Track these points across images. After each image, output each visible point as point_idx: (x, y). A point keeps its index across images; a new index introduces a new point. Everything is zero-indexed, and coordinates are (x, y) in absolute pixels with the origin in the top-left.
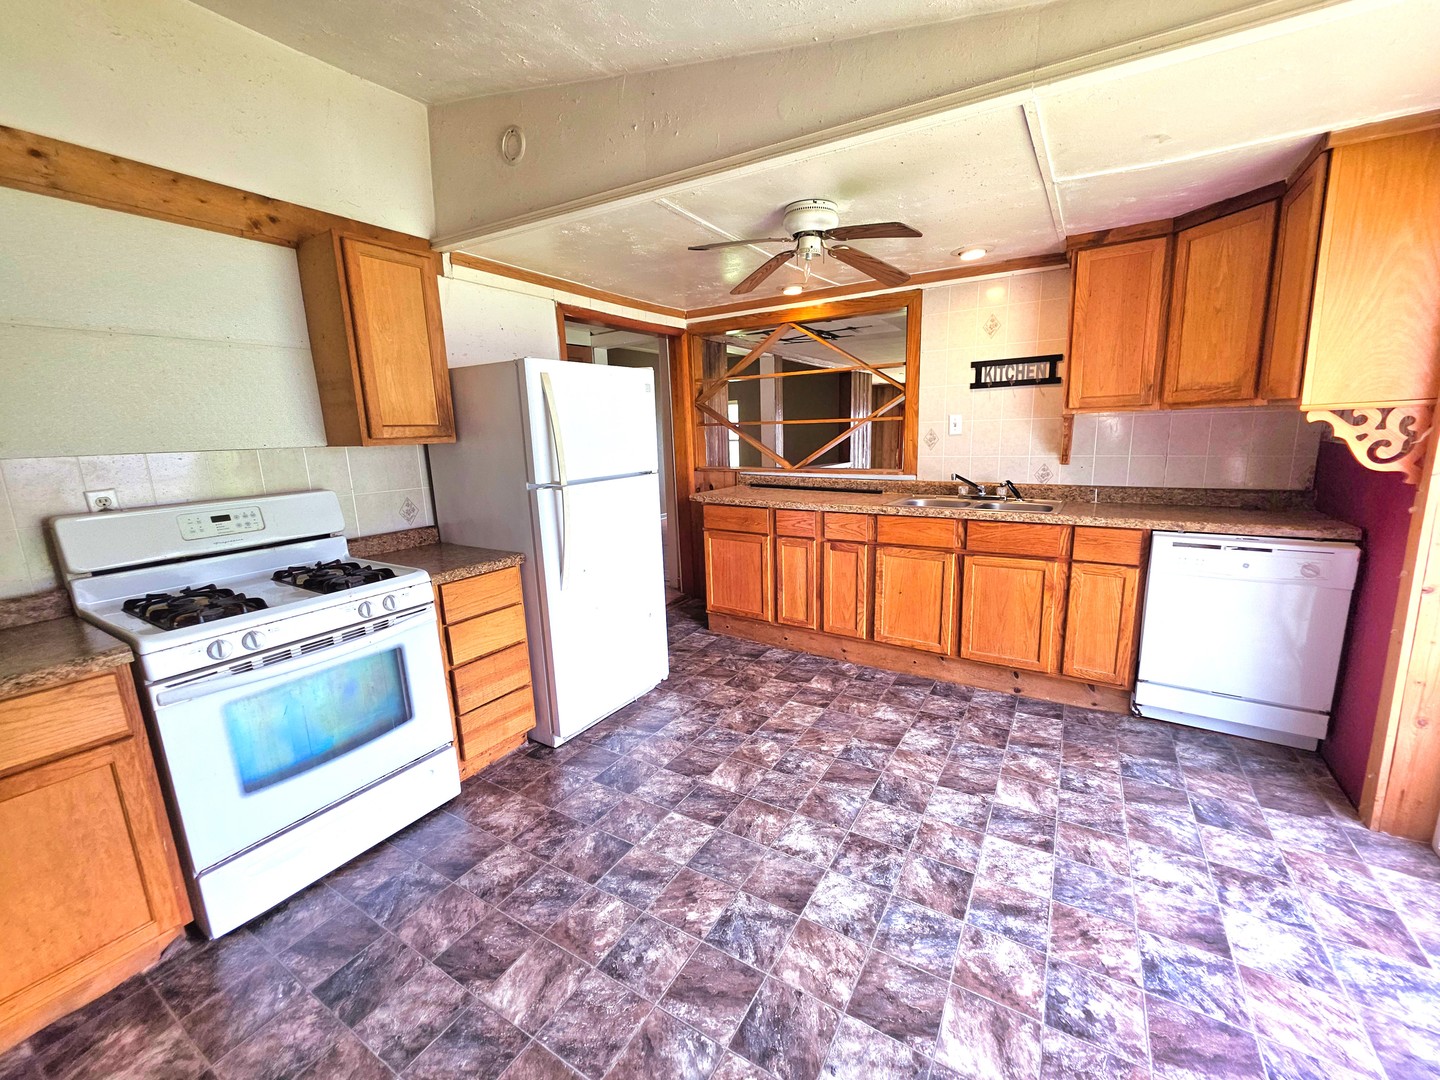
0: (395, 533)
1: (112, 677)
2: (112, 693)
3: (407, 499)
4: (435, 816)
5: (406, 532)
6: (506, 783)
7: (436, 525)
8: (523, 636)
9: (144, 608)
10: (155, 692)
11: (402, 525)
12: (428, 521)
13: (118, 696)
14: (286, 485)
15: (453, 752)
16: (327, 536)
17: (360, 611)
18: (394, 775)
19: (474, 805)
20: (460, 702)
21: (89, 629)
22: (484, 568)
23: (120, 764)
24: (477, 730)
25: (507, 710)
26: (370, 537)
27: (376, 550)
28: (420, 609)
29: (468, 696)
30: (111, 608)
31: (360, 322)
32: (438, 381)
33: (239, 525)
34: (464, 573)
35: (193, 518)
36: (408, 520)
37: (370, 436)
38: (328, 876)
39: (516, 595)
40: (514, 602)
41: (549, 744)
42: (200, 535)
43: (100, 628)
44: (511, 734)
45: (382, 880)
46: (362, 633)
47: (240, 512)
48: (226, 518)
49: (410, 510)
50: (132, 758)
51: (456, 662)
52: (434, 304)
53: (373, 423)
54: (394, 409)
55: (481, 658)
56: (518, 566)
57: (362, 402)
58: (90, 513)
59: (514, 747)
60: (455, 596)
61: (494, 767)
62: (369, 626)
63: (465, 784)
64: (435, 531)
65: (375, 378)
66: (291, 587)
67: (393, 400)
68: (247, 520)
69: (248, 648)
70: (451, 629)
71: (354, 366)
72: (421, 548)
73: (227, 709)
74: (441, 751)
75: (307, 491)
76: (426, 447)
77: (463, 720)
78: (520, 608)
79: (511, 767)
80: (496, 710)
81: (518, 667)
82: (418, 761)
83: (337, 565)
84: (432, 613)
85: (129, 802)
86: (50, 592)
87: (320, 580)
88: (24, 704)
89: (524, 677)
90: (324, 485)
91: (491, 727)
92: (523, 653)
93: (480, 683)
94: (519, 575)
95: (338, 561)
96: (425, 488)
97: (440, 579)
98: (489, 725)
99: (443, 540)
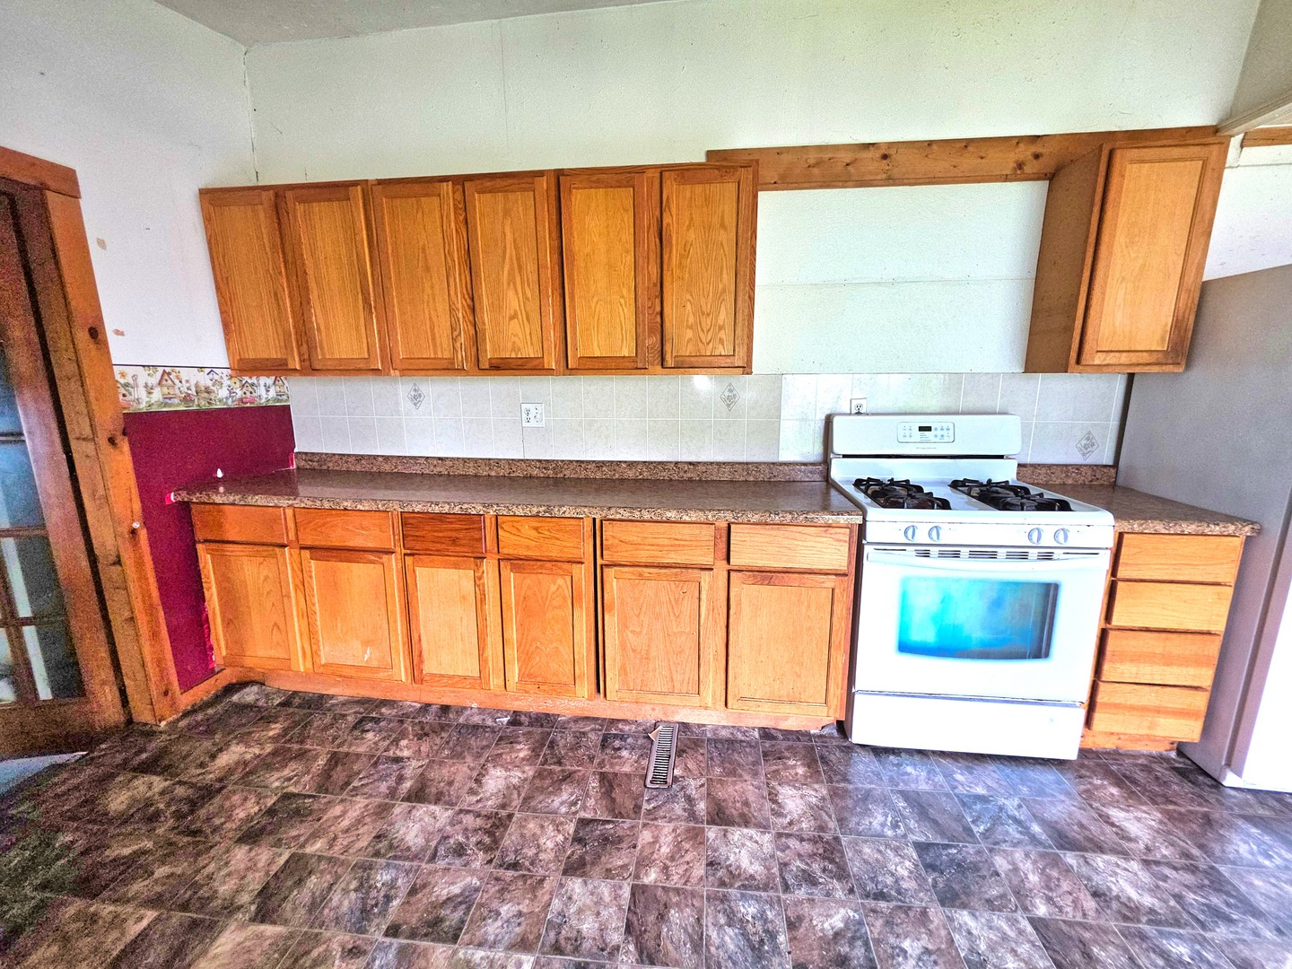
0: (1066, 466)
1: (848, 530)
2: (845, 541)
3: (1089, 433)
4: (1041, 764)
5: (1078, 467)
6: (1139, 785)
7: (1116, 465)
8: (1220, 627)
9: (868, 487)
10: (867, 549)
11: (1075, 458)
12: (1107, 459)
13: (848, 545)
14: (979, 405)
15: (1082, 713)
16: (1001, 457)
17: (1030, 535)
18: (1012, 702)
19: (1090, 783)
20: (1106, 667)
21: (833, 493)
22: (1192, 528)
23: (837, 591)
24: (1117, 706)
25: (1164, 704)
26: (1039, 465)
27: (1042, 479)
28: (1093, 551)
29: (1118, 666)
30: (848, 482)
31: (1105, 238)
32: (1184, 296)
33: (936, 436)
34: (1160, 527)
35: (907, 425)
36: (1084, 455)
37: (1078, 362)
38: (934, 752)
39: (1228, 573)
40: (1219, 580)
41: (1215, 775)
42: (908, 439)
43: (842, 494)
44: (1159, 732)
45: (980, 790)
46: (1024, 556)
47: (939, 427)
48: (929, 429)
49: (1089, 443)
50: (844, 590)
51: (1117, 620)
52: (1209, 202)
53: (1087, 347)
54: (1115, 333)
55: (1148, 630)
56: (1243, 538)
57: (1080, 326)
58: (850, 414)
59: (1154, 749)
60: (1139, 550)
61: (1120, 754)
62: (1033, 553)
63: (1083, 752)
64: (1113, 471)
65: (1103, 299)
66: (965, 496)
67: (1117, 324)
68: (942, 433)
69: (931, 539)
70: (1120, 585)
71: (1084, 288)
72: (1090, 487)
73: (905, 582)
74: (1067, 705)
75: (995, 413)
76: (1131, 377)
77: (1102, 687)
78: (1230, 591)
79: (1146, 769)
80: (1149, 697)
81: (1198, 661)
82: (1039, 702)
83: (1005, 485)
84: (1105, 560)
85: (835, 619)
86: (820, 464)
87: (992, 496)
88: (806, 532)
89: (1205, 677)
90: (1010, 410)
91: (1135, 713)
92: (1213, 648)
93: (1137, 658)
94: (1240, 550)
95: (1007, 482)
96: (1114, 423)
97: (1125, 526)
98: (1132, 708)
99: (1120, 481)
